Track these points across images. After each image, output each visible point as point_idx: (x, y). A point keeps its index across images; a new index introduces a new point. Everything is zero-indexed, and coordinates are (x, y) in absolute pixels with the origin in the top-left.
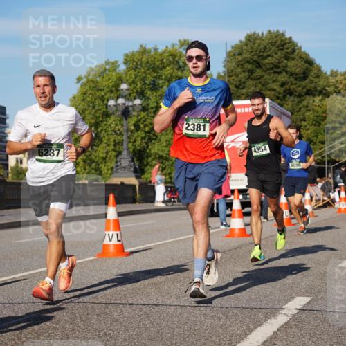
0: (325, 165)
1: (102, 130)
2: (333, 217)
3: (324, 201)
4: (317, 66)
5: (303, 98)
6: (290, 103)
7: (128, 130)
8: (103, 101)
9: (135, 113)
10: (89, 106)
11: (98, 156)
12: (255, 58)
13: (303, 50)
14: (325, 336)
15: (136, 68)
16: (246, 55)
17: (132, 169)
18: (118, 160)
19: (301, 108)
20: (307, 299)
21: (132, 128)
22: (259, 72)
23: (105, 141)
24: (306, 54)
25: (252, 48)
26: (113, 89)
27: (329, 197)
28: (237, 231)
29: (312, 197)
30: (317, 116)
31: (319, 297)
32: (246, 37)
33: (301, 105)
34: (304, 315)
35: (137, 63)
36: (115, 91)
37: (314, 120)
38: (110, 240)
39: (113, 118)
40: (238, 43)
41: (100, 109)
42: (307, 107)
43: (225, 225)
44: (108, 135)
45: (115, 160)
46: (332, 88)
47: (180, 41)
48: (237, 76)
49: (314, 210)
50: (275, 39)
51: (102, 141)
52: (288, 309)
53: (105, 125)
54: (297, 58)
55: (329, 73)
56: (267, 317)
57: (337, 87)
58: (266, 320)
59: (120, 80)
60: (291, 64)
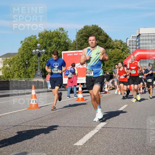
1: (30, 61)
3: (112, 87)
4: (110, 38)
8: (31, 50)
9: (43, 55)
10: (25, 52)
11: (29, 71)
12: (87, 34)
13: (105, 32)
14: (111, 137)
15: (43, 38)
16: (84, 34)
17: (42, 76)
18: (36, 72)
20: (105, 124)
21: (42, 60)
24: (106, 34)
25: (86, 31)
27: (114, 86)
28: (80, 99)
29: (108, 86)
30: (110, 56)
32: (84, 27)
34: (104, 129)
35: (43, 36)
36: (35, 46)
38: (33, 102)
39: (34, 56)
40: (81, 29)
41: (30, 53)
43: (76, 97)
44: (32, 63)
46: (116, 46)
47: (59, 28)
48: (81, 41)
49: (109, 91)
50: (95, 28)
51: (30, 65)
52: (98, 127)
53: (32, 59)
54: (103, 35)
55: (114, 41)
56: (90, 130)
57: (117, 46)
58: (90, 131)
59: (37, 42)
60: (100, 37)
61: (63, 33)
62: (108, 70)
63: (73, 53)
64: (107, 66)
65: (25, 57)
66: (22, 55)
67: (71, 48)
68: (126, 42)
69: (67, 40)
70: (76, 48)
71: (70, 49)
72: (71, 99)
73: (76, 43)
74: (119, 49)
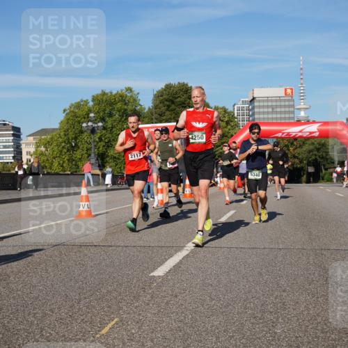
1: (79, 141)
2: (216, 193)
7: (94, 141)
8: (79, 124)
9: (98, 131)
10: (71, 127)
11: (77, 157)
12: (171, 98)
15: (99, 104)
16: (165, 97)
17: (97, 165)
21: (97, 140)
22: (173, 106)
23: (81, 148)
25: (169, 92)
32: (165, 86)
35: (100, 101)
36: (86, 117)
39: (85, 134)
41: (78, 129)
44: (82, 144)
47: (126, 88)
48: (160, 109)
50: (182, 87)
51: (79, 148)
52: (189, 247)
53: (81, 138)
56: (176, 252)
59: (90, 111)
61: (131, 96)
63: (148, 128)
65: (71, 135)
66: (65, 131)
67: (145, 119)
68: (232, 110)
69: (138, 107)
70: (152, 119)
73: (152, 113)
74: (222, 121)
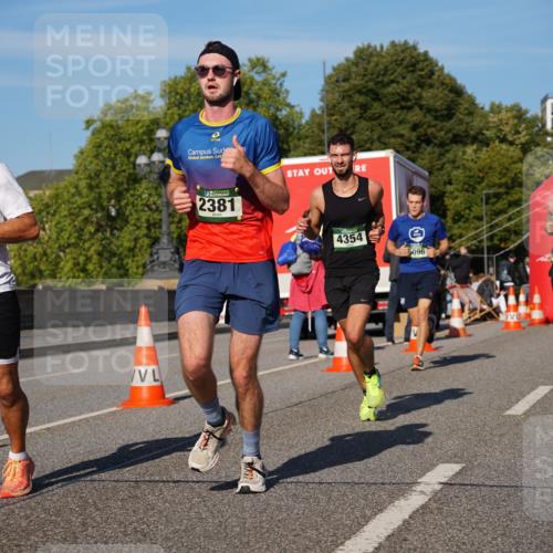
0: (483, 253)
1: (127, 204)
2: (498, 337)
4: (470, 96)
5: (447, 148)
6: (427, 157)
8: (129, 157)
10: (106, 166)
11: (122, 245)
12: (371, 85)
13: (446, 71)
15: (181, 103)
16: (356, 81)
17: (177, 266)
18: (154, 251)
19: (444, 164)
20: (457, 467)
22: (376, 108)
23: (133, 222)
24: (451, 79)
25: (366, 70)
26: (145, 137)
27: (490, 305)
28: (344, 362)
29: (463, 305)
30: (471, 177)
31: (476, 463)
32: (355, 53)
33: (445, 160)
34: (452, 492)
35: (182, 96)
36: (147, 140)
37: (465, 183)
38: (142, 380)
39: (144, 184)
41: (124, 171)
42: (454, 162)
43: (326, 353)
44: (136, 211)
45: (149, 251)
46: (494, 131)
47: (250, 60)
48: (343, 114)
49: (466, 325)
50: (402, 56)
51: (127, 222)
52: (428, 484)
53: (133, 195)
54: (437, 84)
55: (487, 108)
56: (393, 497)
57: (501, 130)
58: (391, 502)
59: (156, 123)
60: (427, 94)
61: (265, 83)
62: (461, 236)
63: (312, 166)
64: (458, 218)
65: (107, 187)
66: (90, 177)
67: (301, 143)
68: (540, 114)
69: (284, 113)
71: (297, 147)
72: (307, 362)
73: (320, 125)
74: (511, 143)
